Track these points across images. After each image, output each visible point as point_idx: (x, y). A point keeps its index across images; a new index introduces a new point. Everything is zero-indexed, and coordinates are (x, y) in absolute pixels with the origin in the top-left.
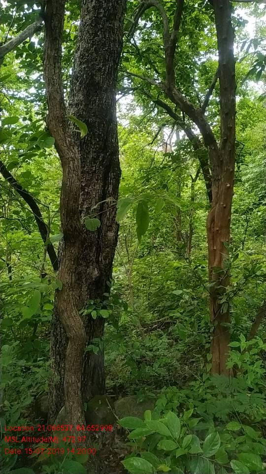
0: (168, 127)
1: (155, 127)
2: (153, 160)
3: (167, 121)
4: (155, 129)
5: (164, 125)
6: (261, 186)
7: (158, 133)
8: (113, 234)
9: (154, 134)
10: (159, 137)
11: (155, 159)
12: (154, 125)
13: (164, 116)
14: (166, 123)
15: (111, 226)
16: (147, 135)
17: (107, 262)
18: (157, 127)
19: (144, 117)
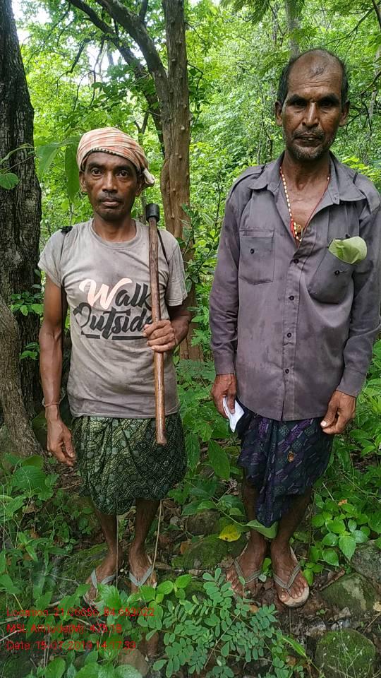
0: (94, 44)
1: (71, 44)
2: (76, 99)
3: (92, 34)
4: (74, 48)
5: (87, 41)
6: (235, 139)
7: (79, 55)
8: (34, 202)
9: (72, 56)
10: (81, 62)
11: (80, 99)
12: (72, 40)
13: (85, 25)
14: (90, 37)
15: (30, 191)
16: (62, 57)
17: (32, 243)
18: (76, 44)
19: (54, 26)
